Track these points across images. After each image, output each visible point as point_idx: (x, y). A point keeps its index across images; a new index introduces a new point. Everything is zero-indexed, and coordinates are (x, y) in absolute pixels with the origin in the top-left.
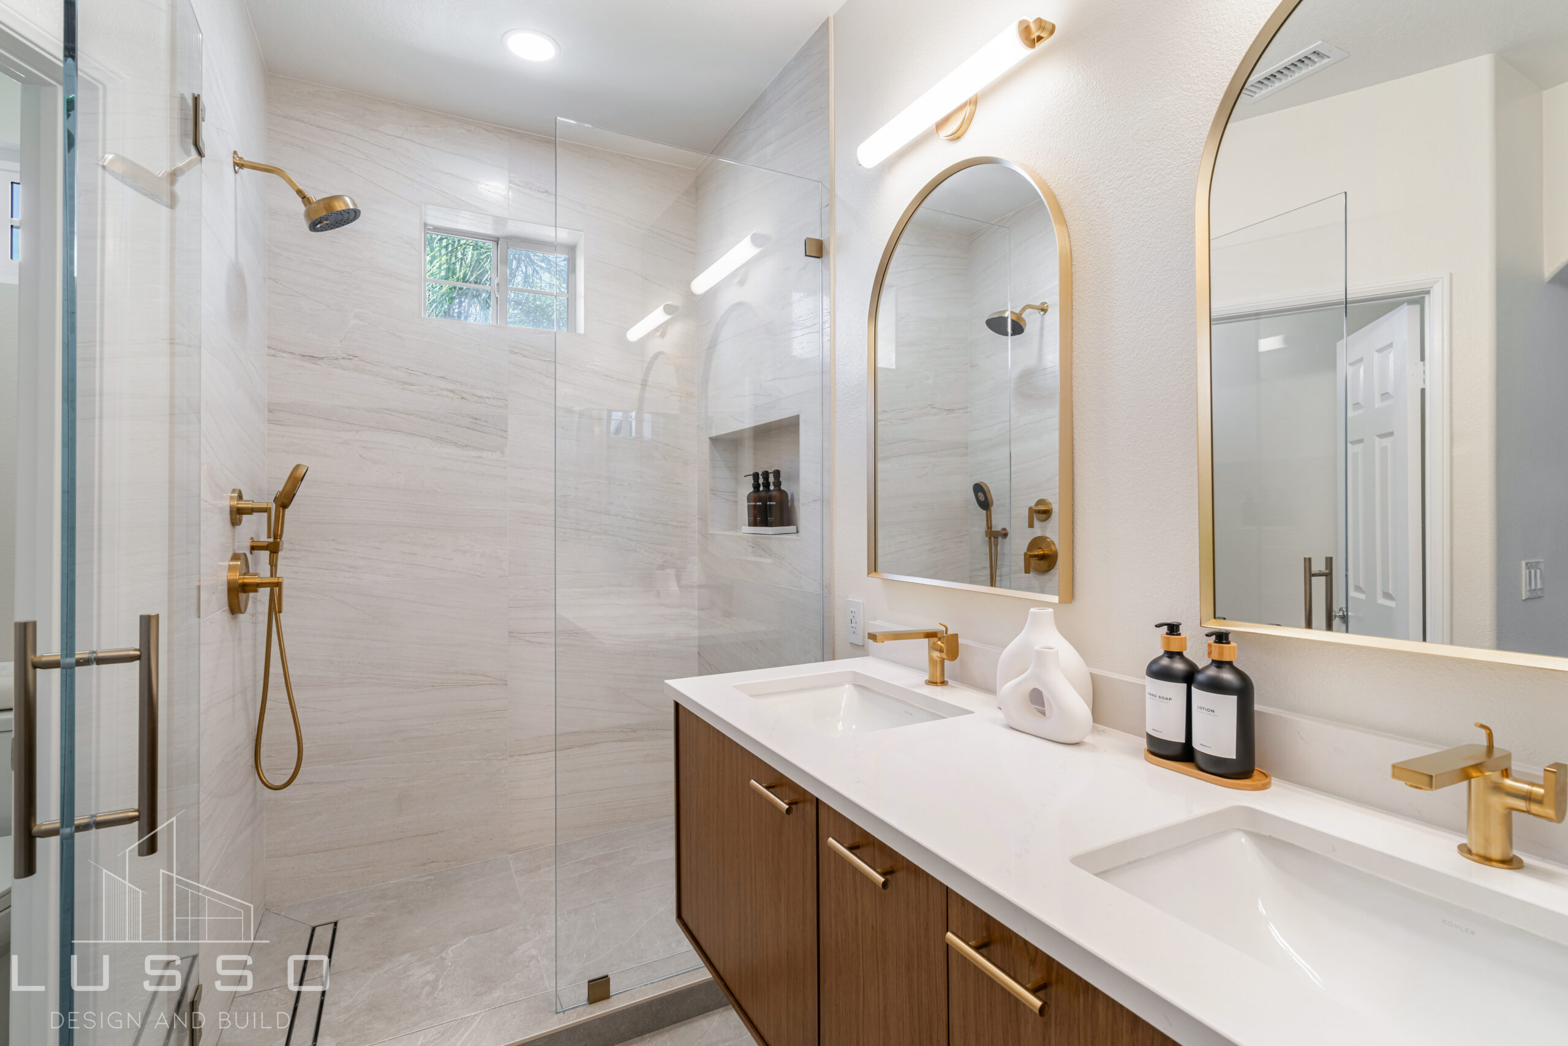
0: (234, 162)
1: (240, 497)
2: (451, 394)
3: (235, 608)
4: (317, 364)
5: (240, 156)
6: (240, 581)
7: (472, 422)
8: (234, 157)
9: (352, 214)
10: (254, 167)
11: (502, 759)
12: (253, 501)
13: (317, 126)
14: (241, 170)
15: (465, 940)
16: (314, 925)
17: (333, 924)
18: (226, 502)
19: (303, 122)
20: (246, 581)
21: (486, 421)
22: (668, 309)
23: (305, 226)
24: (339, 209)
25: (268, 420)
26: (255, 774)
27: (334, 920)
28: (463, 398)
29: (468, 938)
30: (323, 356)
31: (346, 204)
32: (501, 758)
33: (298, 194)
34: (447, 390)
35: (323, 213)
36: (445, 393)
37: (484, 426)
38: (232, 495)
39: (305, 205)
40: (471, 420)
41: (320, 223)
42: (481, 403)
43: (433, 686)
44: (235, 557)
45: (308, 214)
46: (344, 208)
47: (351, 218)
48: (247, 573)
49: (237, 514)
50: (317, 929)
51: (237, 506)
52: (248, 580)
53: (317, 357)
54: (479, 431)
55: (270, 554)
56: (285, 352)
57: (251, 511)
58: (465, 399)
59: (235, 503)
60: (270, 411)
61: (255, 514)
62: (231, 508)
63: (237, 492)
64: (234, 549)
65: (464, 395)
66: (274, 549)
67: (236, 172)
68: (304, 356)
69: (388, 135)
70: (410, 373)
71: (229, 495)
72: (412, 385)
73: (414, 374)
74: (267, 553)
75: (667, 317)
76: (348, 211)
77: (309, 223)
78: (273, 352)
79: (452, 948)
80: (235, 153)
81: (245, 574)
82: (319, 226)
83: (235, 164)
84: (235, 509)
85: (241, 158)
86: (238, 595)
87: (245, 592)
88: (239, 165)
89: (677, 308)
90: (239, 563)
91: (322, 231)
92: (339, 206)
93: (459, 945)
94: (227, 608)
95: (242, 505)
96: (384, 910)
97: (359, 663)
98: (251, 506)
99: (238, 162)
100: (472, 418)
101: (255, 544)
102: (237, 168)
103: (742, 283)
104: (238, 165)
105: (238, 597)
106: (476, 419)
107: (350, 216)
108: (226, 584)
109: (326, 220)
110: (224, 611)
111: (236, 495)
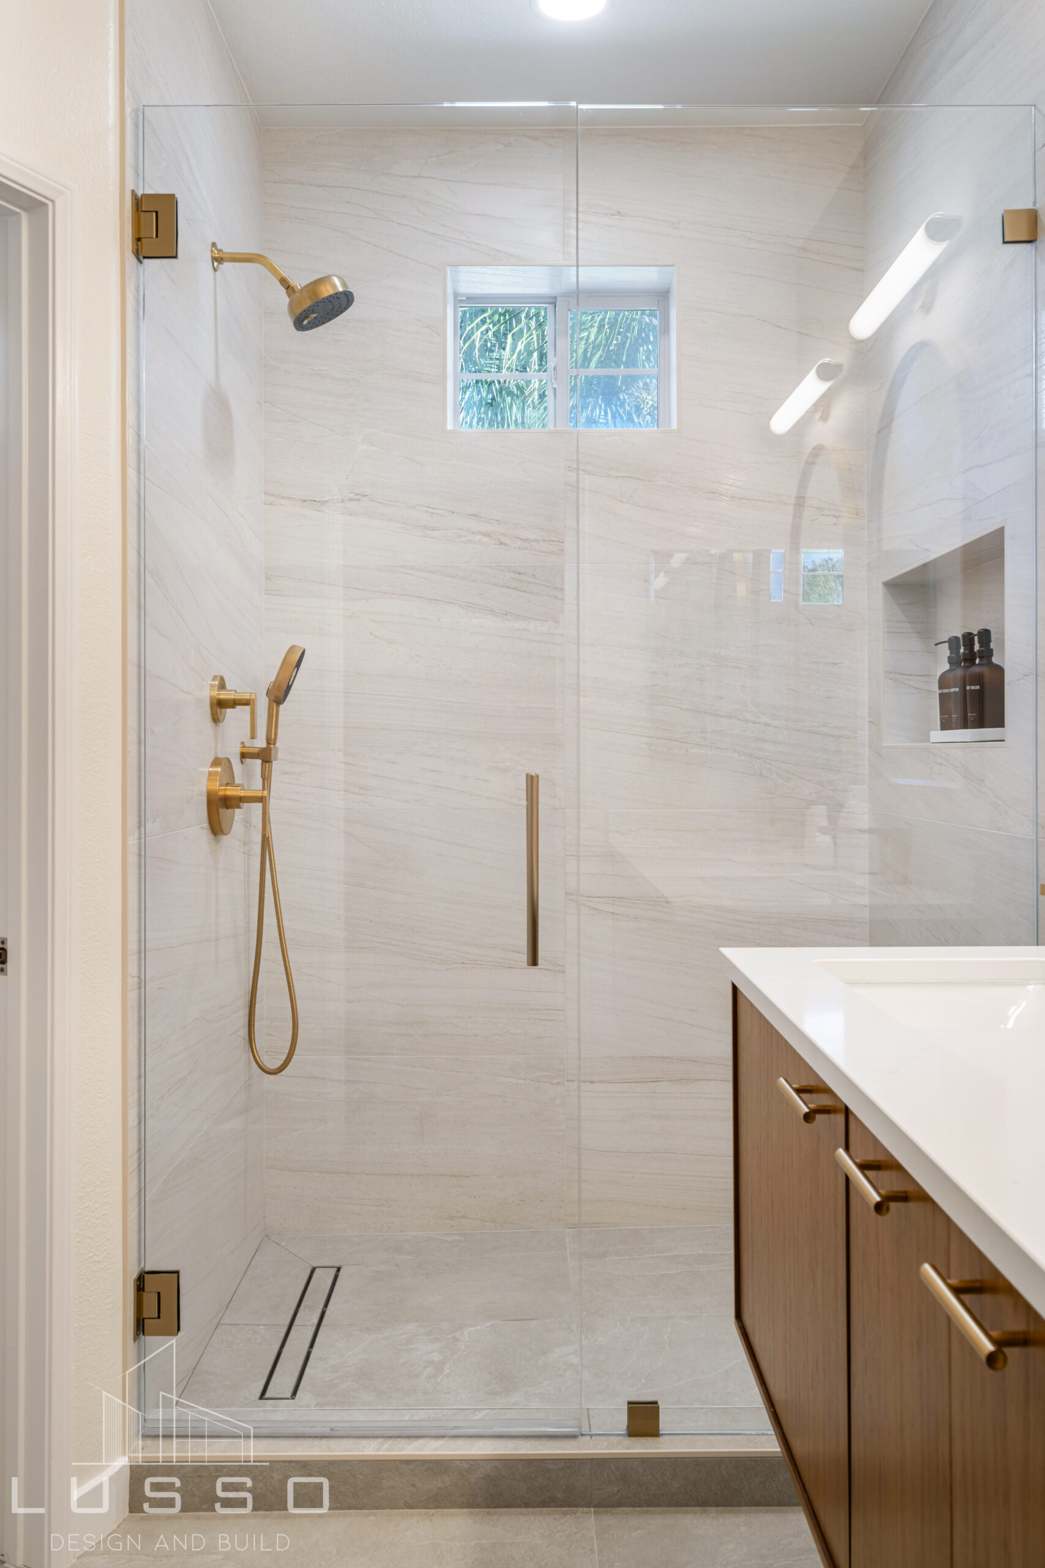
0: (212, 257)
1: (222, 686)
2: (486, 539)
3: (216, 828)
4: (319, 511)
5: (219, 247)
6: (221, 793)
7: (514, 579)
8: (212, 250)
9: (344, 299)
10: (236, 258)
11: (558, 1083)
12: (236, 691)
13: (318, 186)
14: (220, 266)
15: (488, 1324)
16: (315, 1265)
17: (335, 1269)
18: (207, 692)
19: (301, 184)
20: (229, 793)
21: (534, 576)
22: (825, 373)
23: (289, 322)
24: (326, 295)
25: (266, 590)
26: (249, 1052)
27: (337, 1264)
28: (501, 544)
29: (492, 1322)
30: (326, 499)
31: (334, 286)
32: (555, 1082)
33: (282, 284)
34: (481, 533)
35: (308, 304)
36: (478, 537)
37: (531, 583)
38: (213, 683)
39: (289, 296)
40: (513, 575)
41: (306, 317)
42: (526, 548)
43: (463, 963)
44: (216, 762)
45: (291, 307)
46: (331, 292)
47: (343, 306)
48: (231, 783)
49: (219, 706)
50: (317, 1270)
51: (218, 697)
52: (231, 792)
53: (319, 501)
54: (524, 591)
55: (262, 763)
56: (283, 498)
57: (234, 703)
58: (505, 544)
59: (215, 693)
60: (268, 578)
61: (238, 707)
62: (211, 698)
63: (219, 678)
64: (216, 753)
65: (503, 539)
66: (265, 756)
67: (215, 270)
68: (305, 501)
69: (402, 177)
70: (432, 513)
71: (210, 682)
72: (434, 529)
73: (438, 514)
74: (259, 762)
75: (824, 386)
76: (337, 296)
77: (294, 319)
78: (271, 499)
79: (470, 1329)
80: (214, 245)
81: (227, 784)
82: (305, 322)
83: (214, 259)
84: (215, 701)
85: (220, 251)
86: (218, 811)
87: (227, 807)
88: (218, 259)
89: (839, 367)
90: (220, 769)
91: (312, 328)
92: (326, 291)
93: (479, 1327)
94: (206, 825)
95: (224, 695)
96: (397, 1265)
97: (371, 921)
98: (233, 697)
99: (216, 256)
100: (514, 572)
101: (245, 750)
102: (216, 264)
103: (927, 308)
104: (216, 260)
105: (218, 813)
106: (520, 573)
107: (341, 302)
108: (205, 795)
109: (313, 313)
110: (202, 828)
111: (217, 683)
